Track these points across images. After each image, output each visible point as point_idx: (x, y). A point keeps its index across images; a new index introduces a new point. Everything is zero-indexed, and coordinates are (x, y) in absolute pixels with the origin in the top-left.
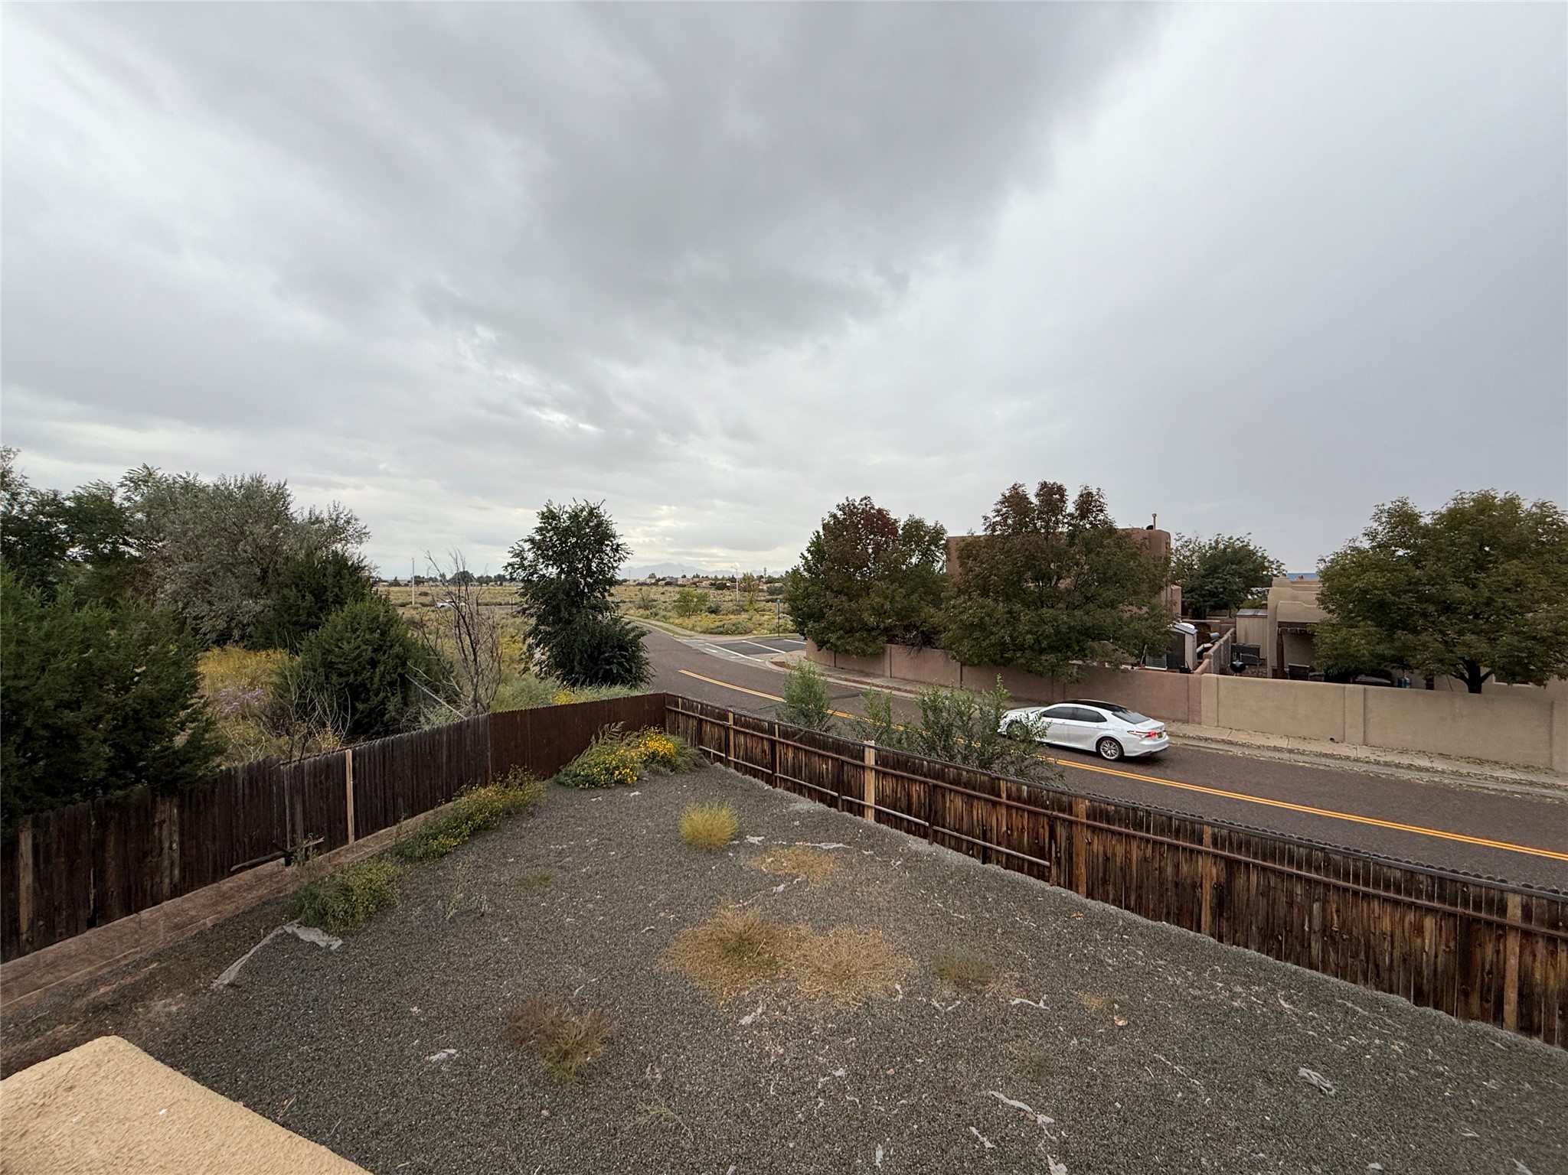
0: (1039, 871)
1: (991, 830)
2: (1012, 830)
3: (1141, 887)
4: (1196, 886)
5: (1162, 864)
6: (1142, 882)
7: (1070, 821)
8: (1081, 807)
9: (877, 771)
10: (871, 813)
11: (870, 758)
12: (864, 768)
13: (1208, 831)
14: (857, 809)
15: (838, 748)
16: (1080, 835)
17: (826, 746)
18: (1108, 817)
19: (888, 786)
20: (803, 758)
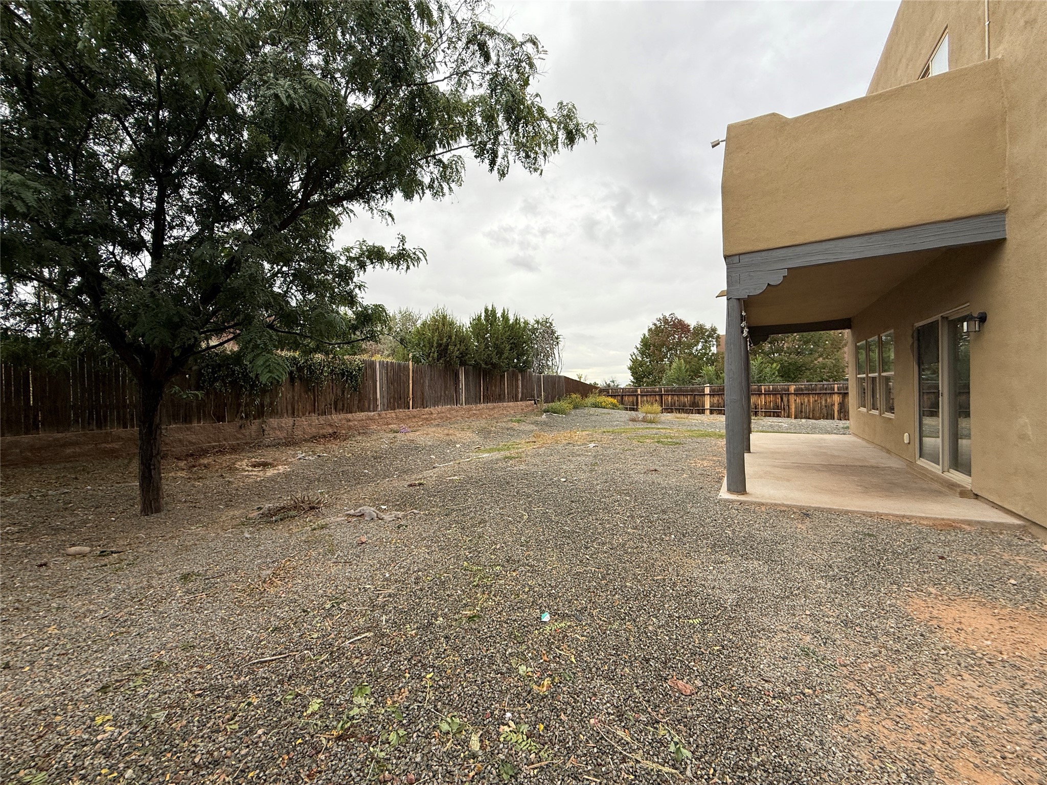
0: (777, 414)
1: (758, 405)
2: (766, 403)
3: (814, 411)
4: (832, 405)
5: (821, 401)
6: (814, 409)
7: (789, 394)
8: (792, 389)
9: (710, 395)
10: (708, 412)
11: (707, 391)
12: (704, 395)
13: (836, 386)
14: (702, 411)
15: (692, 391)
16: (792, 398)
17: (687, 391)
18: (802, 390)
19: (716, 399)
20: (676, 398)
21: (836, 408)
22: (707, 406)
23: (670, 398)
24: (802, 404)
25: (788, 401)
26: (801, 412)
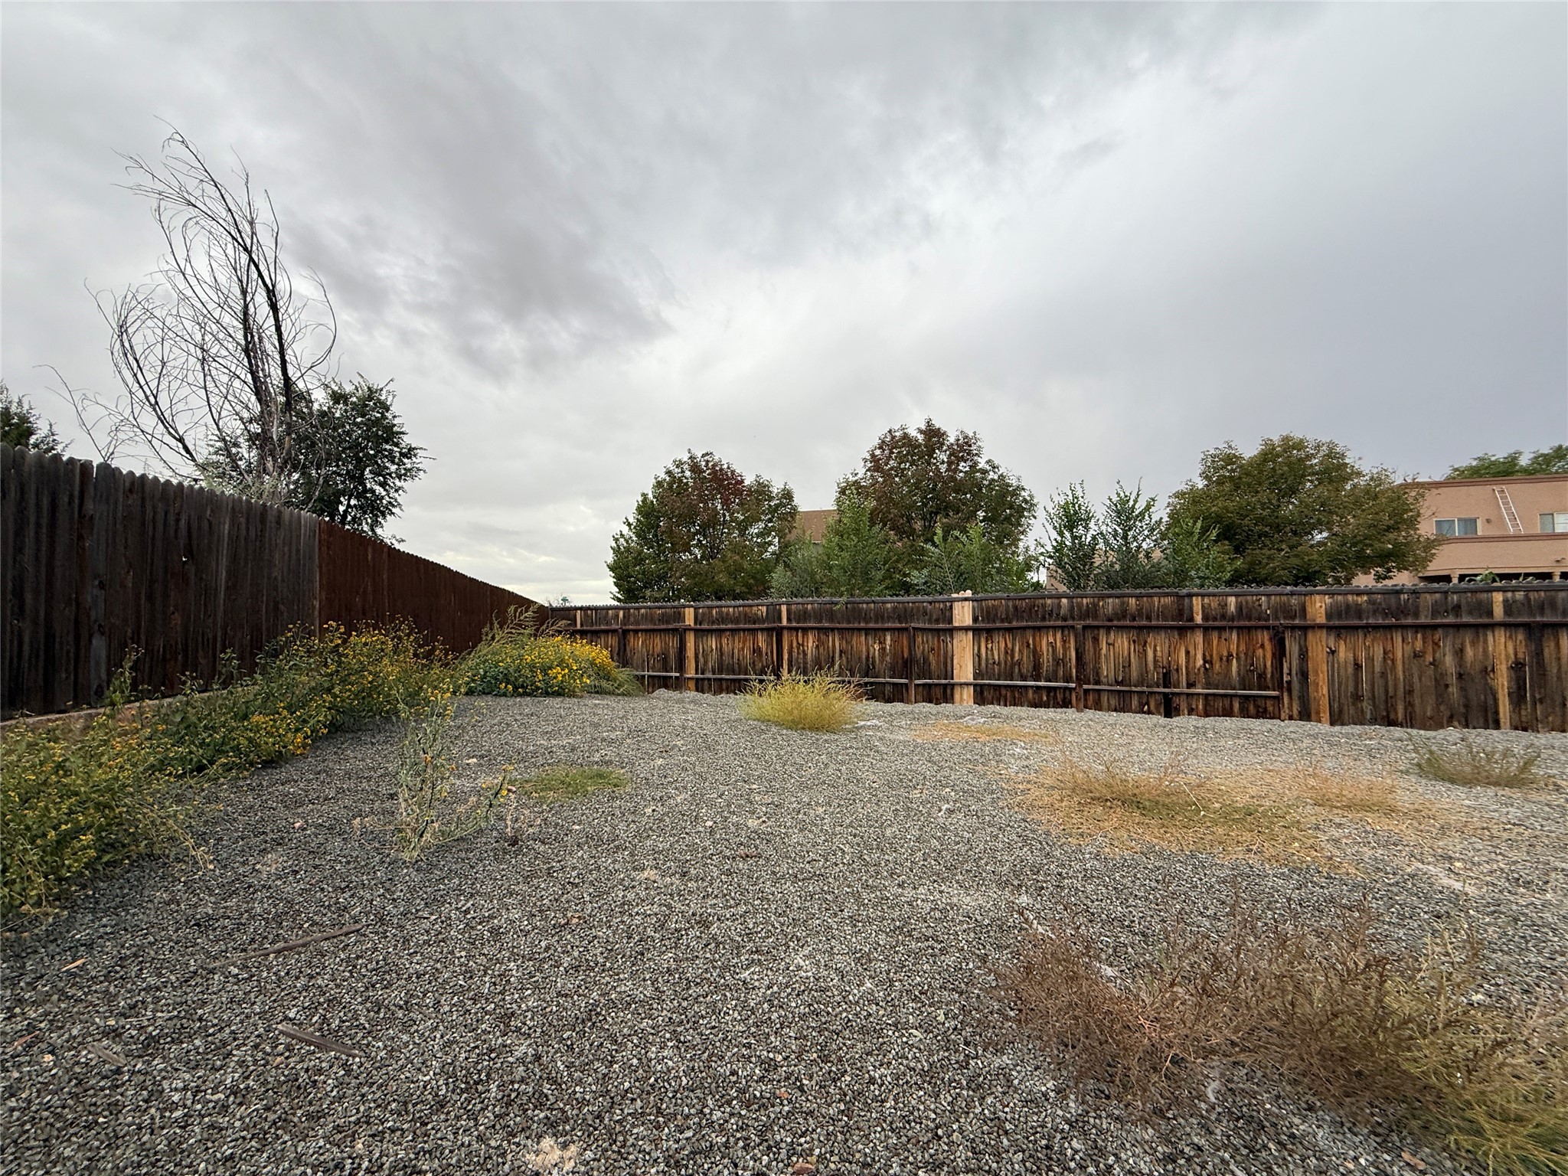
0: (1257, 707)
1: (1177, 670)
2: (1211, 663)
3: (1411, 692)
4: (1487, 671)
5: (1437, 655)
6: (1411, 685)
7: (1305, 629)
8: (1319, 607)
9: (976, 631)
10: (968, 694)
11: (963, 615)
12: (952, 631)
13: (1498, 598)
14: (942, 693)
15: (903, 614)
16: (1319, 645)
17: (880, 616)
18: (1359, 612)
19: (997, 649)
20: (835, 642)
21: (1502, 682)
22: (964, 670)
23: (811, 642)
24: (1357, 666)
25: (1304, 655)
26: (1357, 697)
